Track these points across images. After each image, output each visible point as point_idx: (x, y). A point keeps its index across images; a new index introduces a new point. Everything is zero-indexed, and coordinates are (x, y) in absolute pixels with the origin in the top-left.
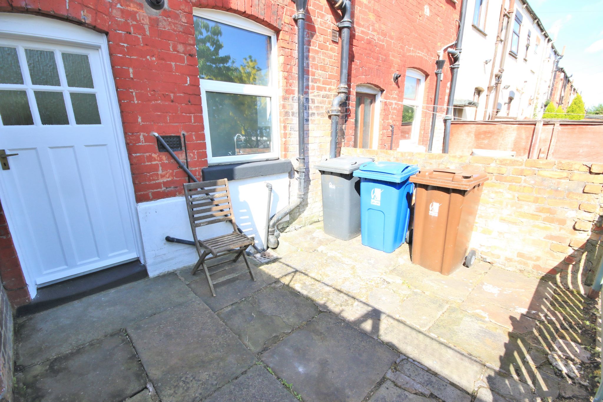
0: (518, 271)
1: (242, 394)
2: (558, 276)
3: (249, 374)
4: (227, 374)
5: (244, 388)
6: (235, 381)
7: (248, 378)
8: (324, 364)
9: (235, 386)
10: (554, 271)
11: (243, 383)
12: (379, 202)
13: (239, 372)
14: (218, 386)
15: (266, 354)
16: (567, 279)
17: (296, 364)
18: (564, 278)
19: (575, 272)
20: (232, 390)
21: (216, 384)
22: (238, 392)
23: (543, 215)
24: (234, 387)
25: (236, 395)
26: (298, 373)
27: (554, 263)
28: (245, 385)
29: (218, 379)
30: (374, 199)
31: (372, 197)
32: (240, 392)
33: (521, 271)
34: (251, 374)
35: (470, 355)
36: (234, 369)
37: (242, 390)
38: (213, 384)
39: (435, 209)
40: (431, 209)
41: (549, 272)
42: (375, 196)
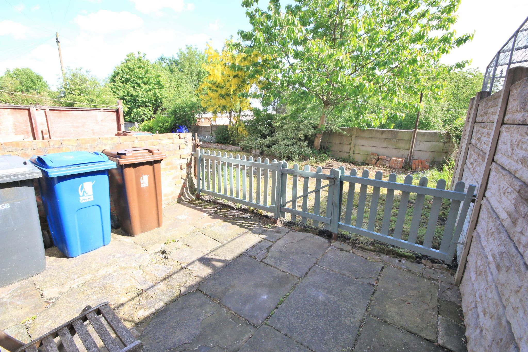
0: (167, 205)
1: (298, 326)
2: (182, 197)
3: (279, 326)
4: (285, 343)
5: (293, 326)
6: (289, 334)
7: (283, 326)
8: (257, 286)
9: (293, 333)
10: (180, 196)
11: (289, 328)
12: (92, 196)
13: (279, 334)
14: (299, 345)
15: (254, 321)
16: (186, 196)
17: (261, 300)
18: (184, 196)
19: (187, 191)
20: (297, 333)
21: (298, 347)
22: (297, 329)
23: (168, 167)
24: (295, 333)
25: (301, 329)
26: (268, 298)
27: (178, 191)
28: (290, 326)
29: (293, 347)
30: (83, 195)
31: (81, 194)
32: (297, 327)
33: (168, 204)
34: (279, 325)
35: (239, 234)
36: (278, 339)
37: (295, 327)
38: (299, 350)
39: (145, 181)
40: (142, 182)
41: (178, 198)
42: (84, 192)
